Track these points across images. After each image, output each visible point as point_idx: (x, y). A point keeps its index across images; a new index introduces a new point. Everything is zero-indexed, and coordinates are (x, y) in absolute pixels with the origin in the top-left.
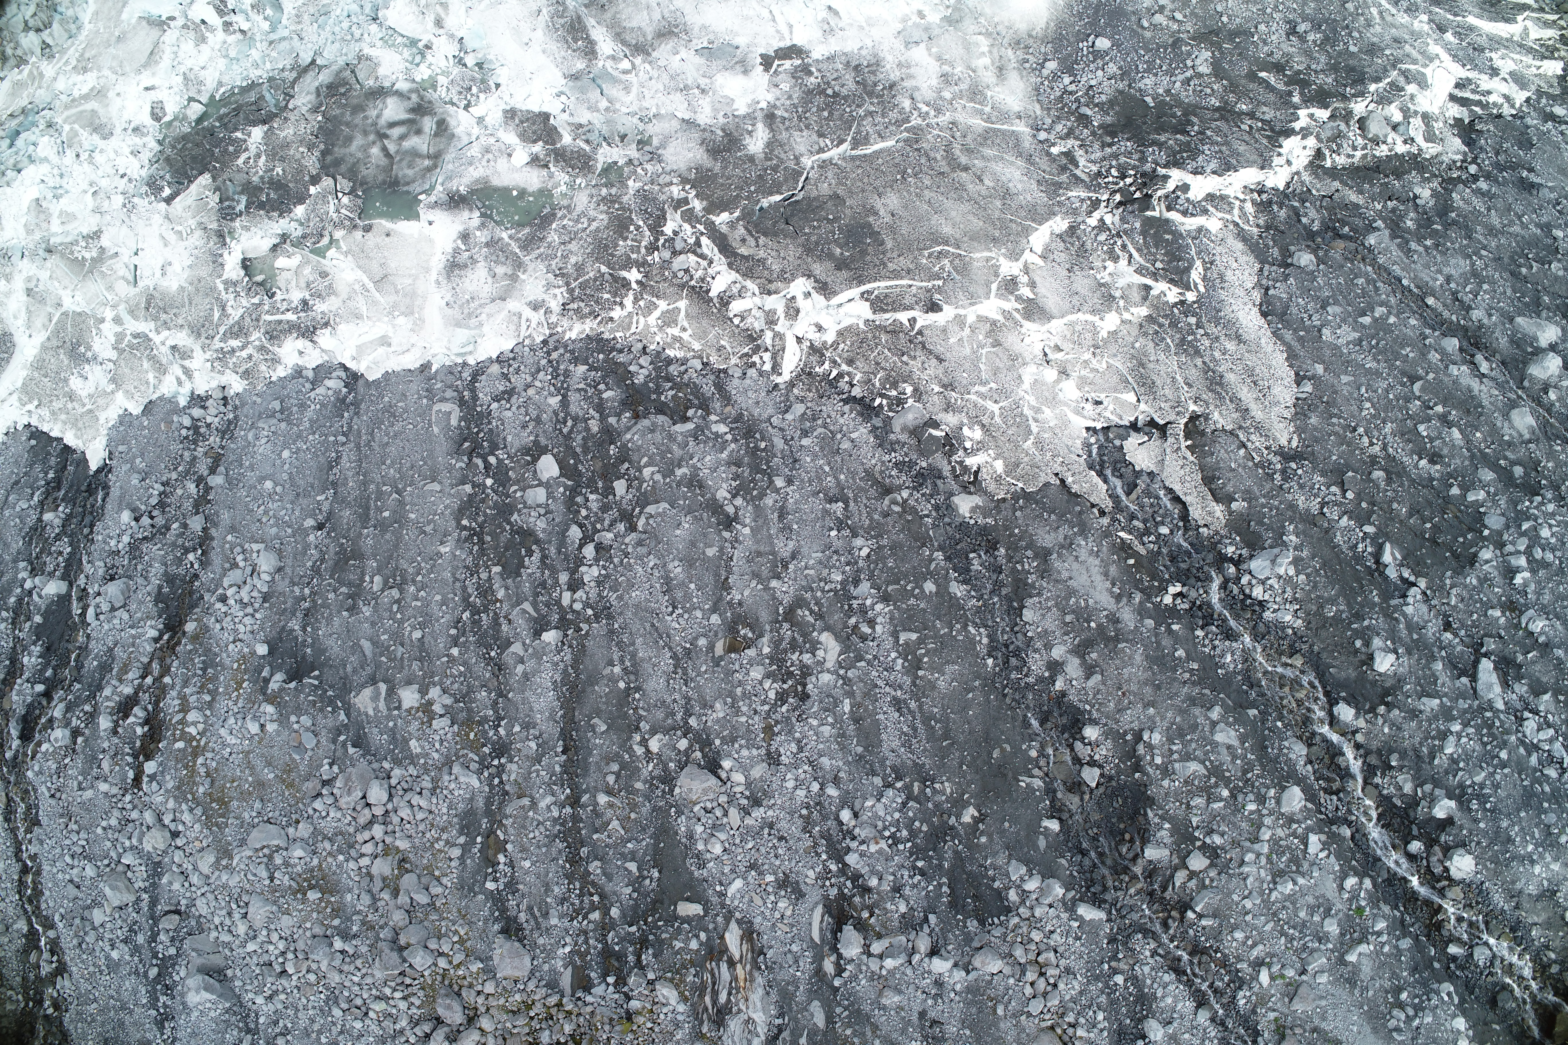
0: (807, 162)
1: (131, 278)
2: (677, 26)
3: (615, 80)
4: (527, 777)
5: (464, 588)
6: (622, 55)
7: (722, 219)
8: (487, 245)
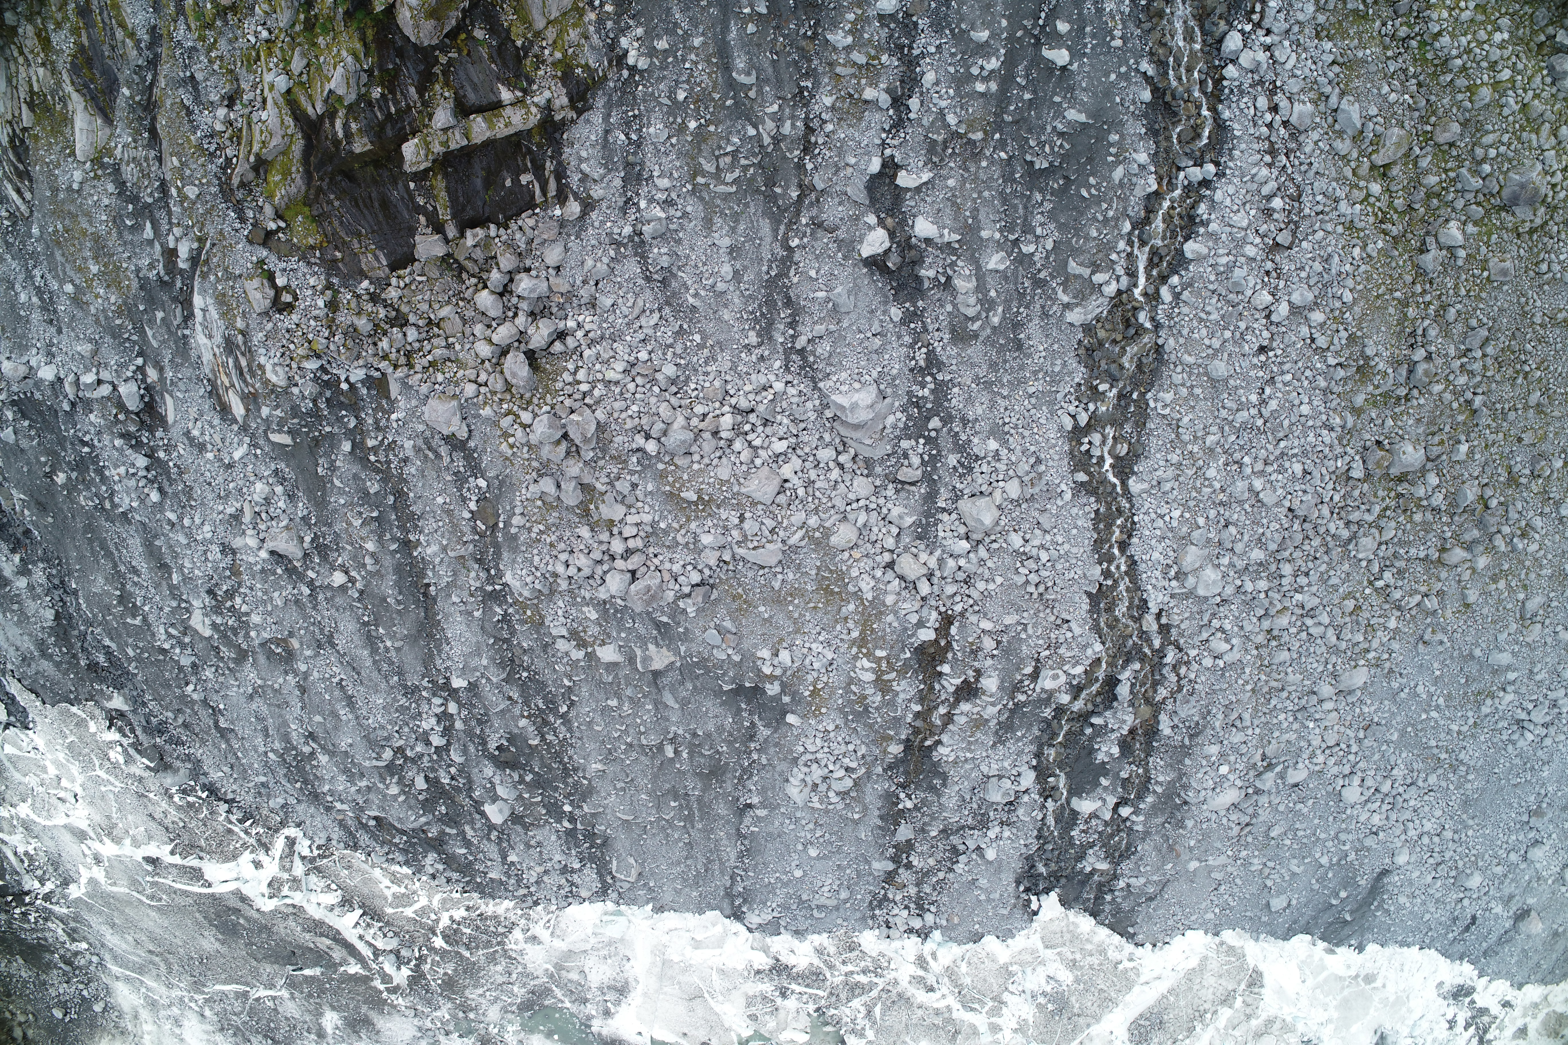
4: (457, 573)
5: (570, 731)
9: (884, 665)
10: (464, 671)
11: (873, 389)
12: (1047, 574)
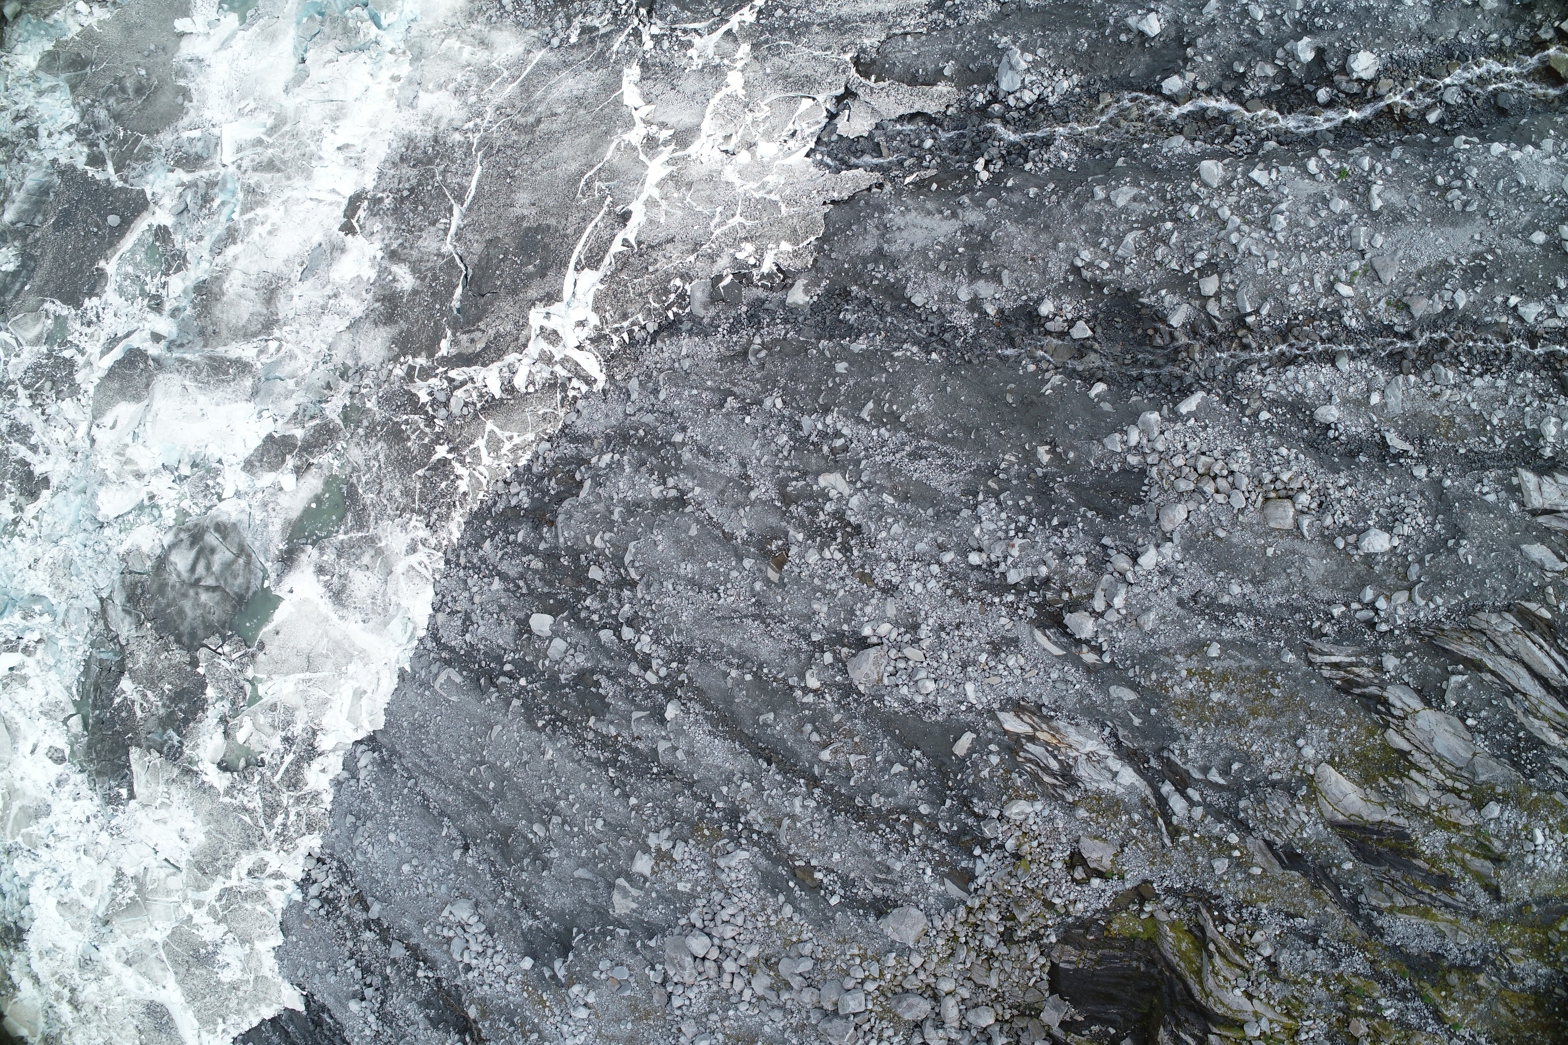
0: (448, 247)
1: (173, 870)
2: (271, 283)
3: (279, 363)
4: (768, 808)
5: (590, 759)
6: (263, 343)
7: (445, 348)
8: (339, 556)
10: (679, 725)
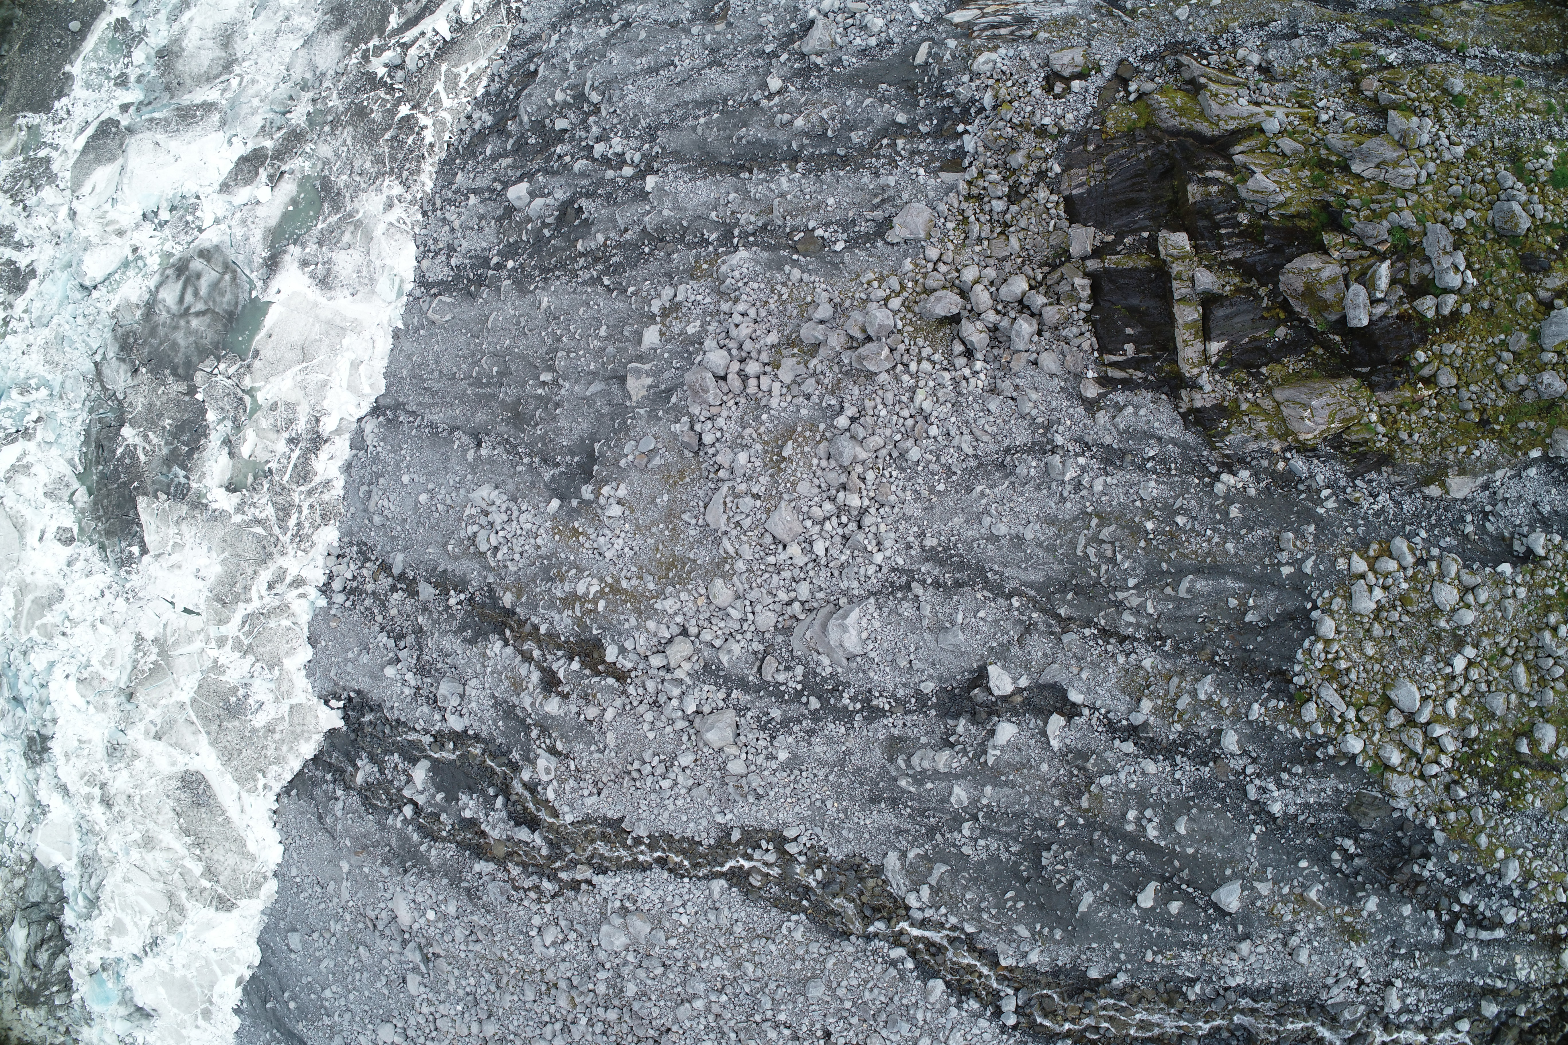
2: (226, 30)
3: (242, 92)
4: (757, 203)
5: (584, 283)
6: (225, 82)
7: (394, 22)
8: (320, 244)
9: (589, 606)
10: (660, 189)
11: (858, 650)
12: (649, 783)
